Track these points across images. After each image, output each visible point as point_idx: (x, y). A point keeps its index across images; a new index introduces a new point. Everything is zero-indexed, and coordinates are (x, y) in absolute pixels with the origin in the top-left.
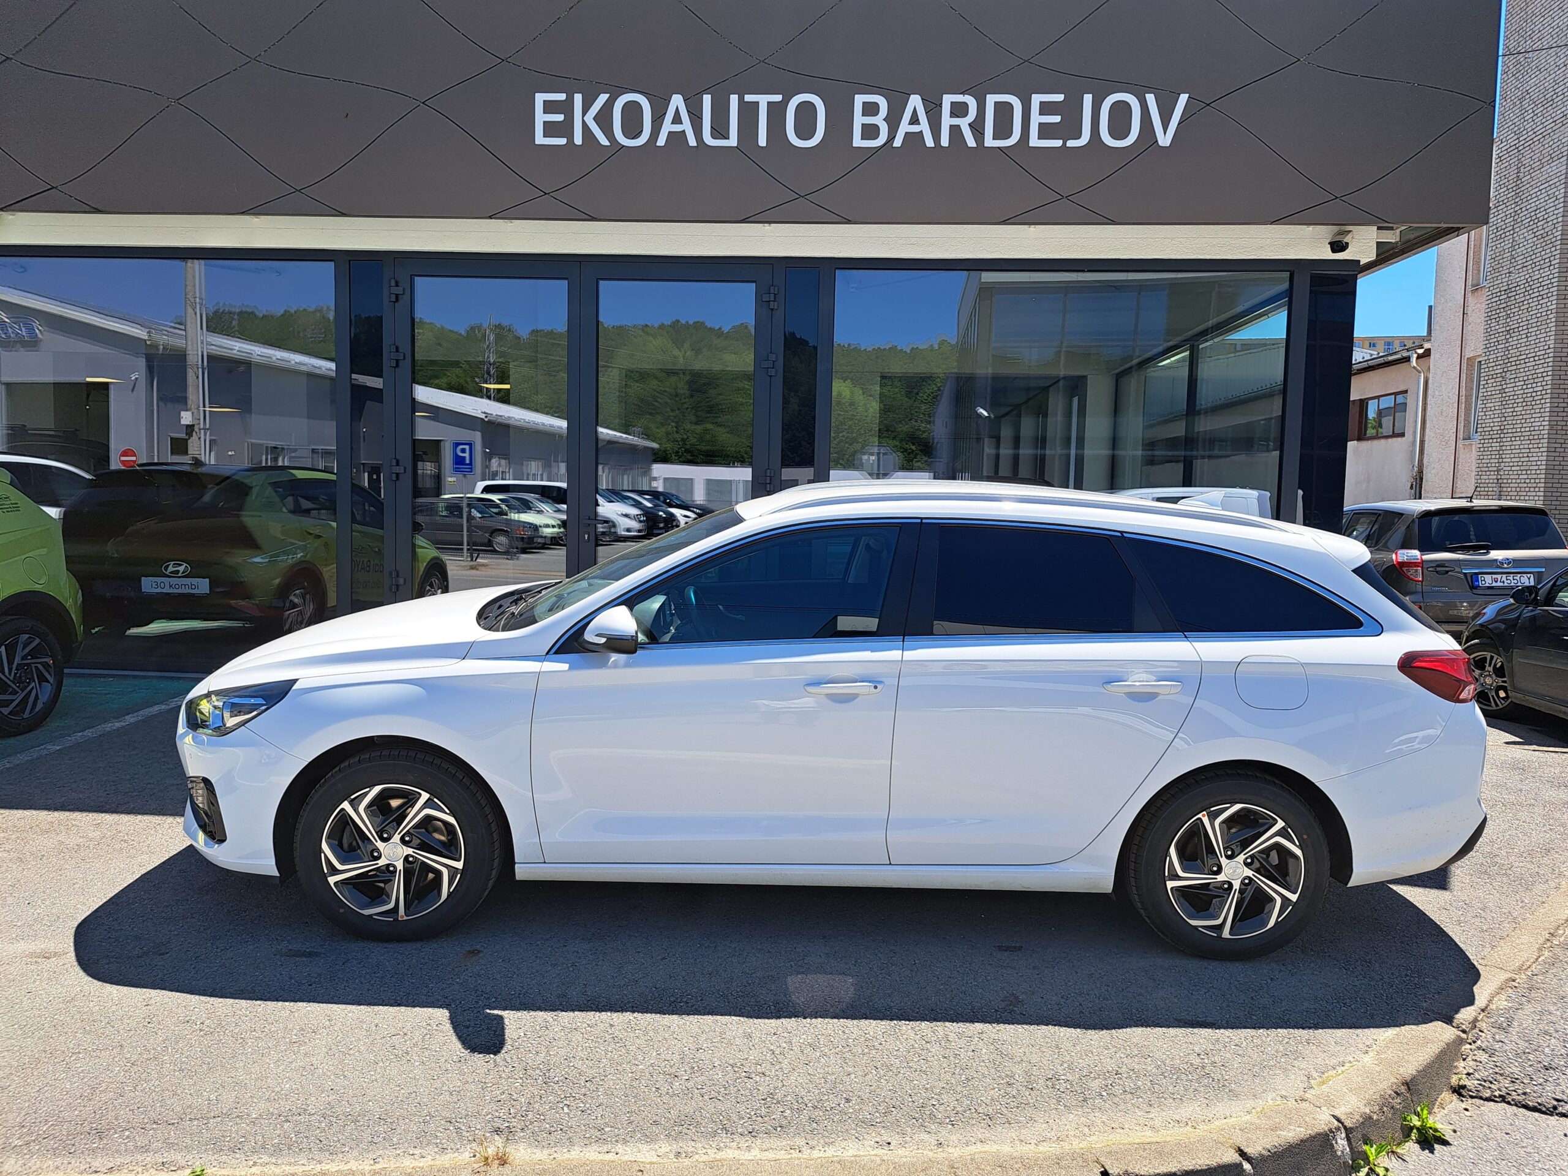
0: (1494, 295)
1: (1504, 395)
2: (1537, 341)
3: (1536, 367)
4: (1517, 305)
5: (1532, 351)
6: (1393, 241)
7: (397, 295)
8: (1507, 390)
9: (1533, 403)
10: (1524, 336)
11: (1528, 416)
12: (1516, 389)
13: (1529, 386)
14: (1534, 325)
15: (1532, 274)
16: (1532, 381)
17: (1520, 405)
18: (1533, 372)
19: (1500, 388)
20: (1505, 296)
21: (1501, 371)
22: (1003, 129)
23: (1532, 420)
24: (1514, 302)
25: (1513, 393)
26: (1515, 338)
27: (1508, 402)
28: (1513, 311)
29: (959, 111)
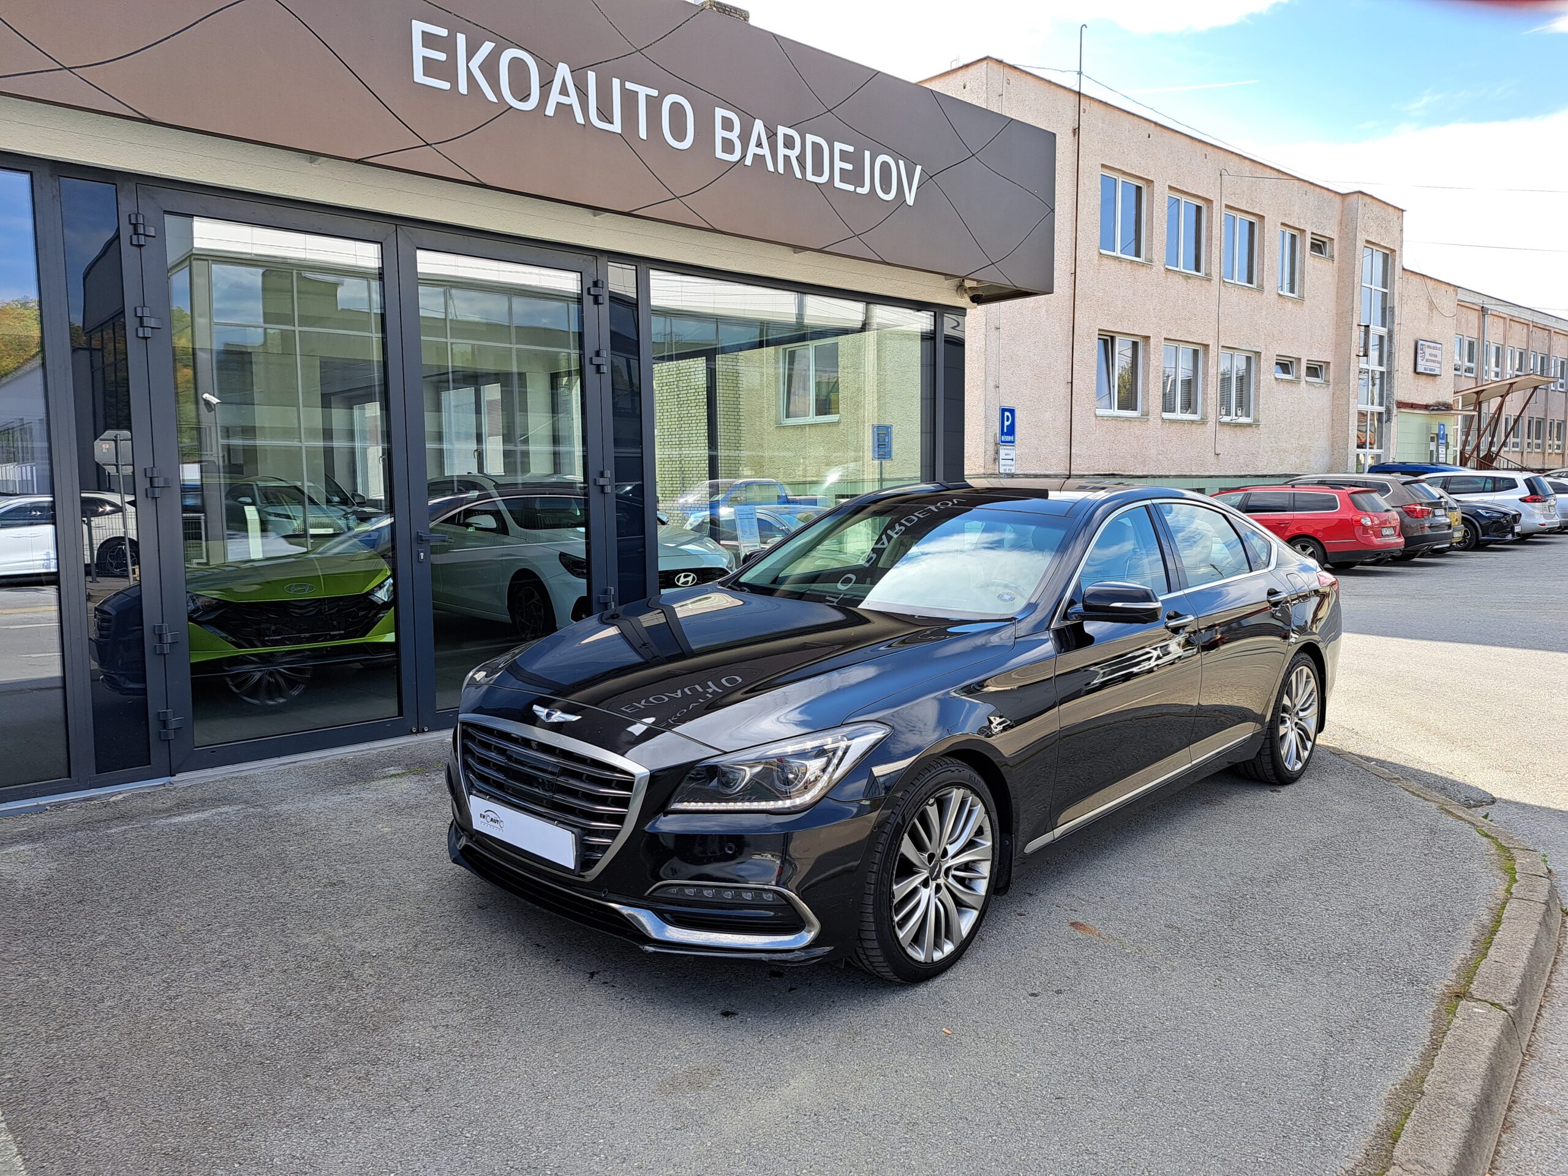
22: (817, 167)
29: (789, 143)
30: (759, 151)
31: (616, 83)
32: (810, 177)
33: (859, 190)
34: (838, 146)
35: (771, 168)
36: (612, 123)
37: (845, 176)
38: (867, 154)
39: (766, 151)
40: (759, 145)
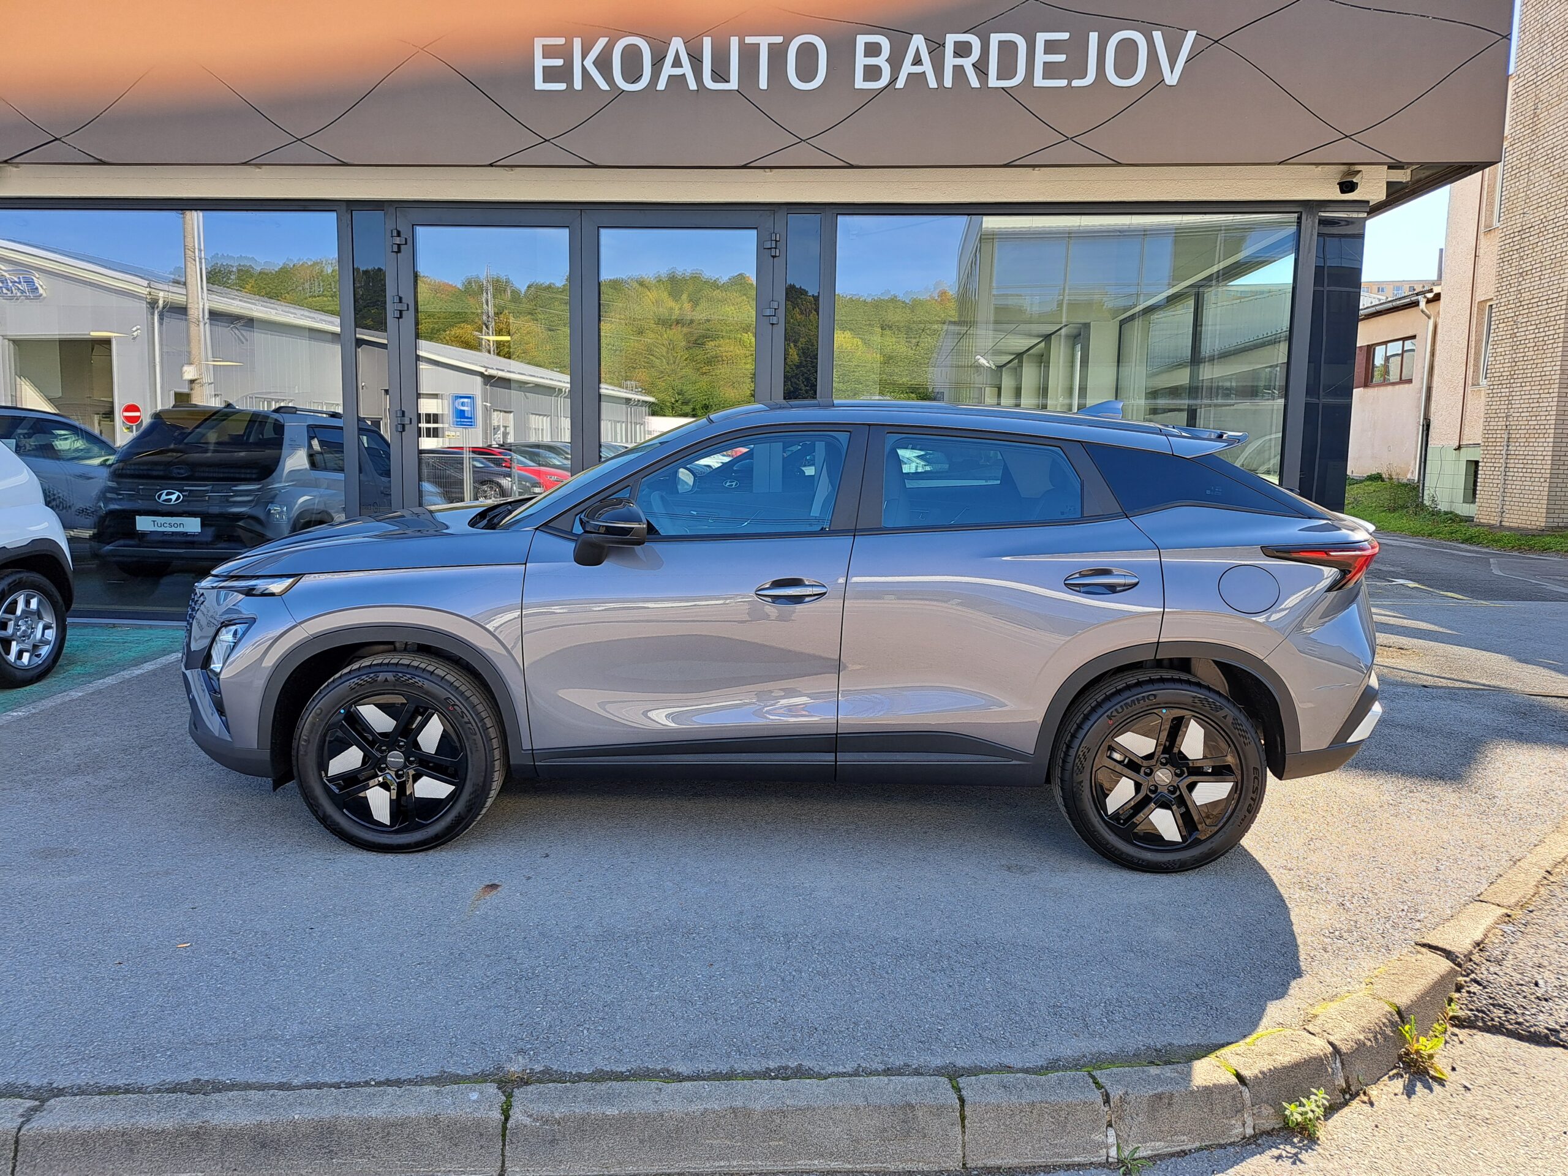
0: (1508, 237)
1: (1515, 339)
2: (1551, 283)
3: (1549, 310)
4: (1531, 247)
5: (1545, 293)
6: (1404, 181)
7: (399, 245)
8: (1518, 334)
9: (1545, 347)
10: (1537, 279)
11: (1540, 361)
12: (1527, 333)
13: (1541, 330)
14: (1548, 267)
15: (1547, 215)
16: (1544, 325)
17: (1531, 349)
18: (1546, 315)
19: (1511, 332)
20: (1519, 238)
21: (1513, 314)
22: (1007, 69)
23: (1543, 365)
24: (1528, 243)
25: (1524, 337)
26: (1528, 281)
27: (1519, 347)
28: (1526, 253)
29: (962, 50)
30: (917, 69)
31: (734, 42)
32: (993, 82)
33: (1076, 83)
34: (1041, 38)
35: (933, 83)
36: (729, 82)
37: (1050, 70)
38: (1094, 37)
39: (927, 67)
40: (917, 61)
